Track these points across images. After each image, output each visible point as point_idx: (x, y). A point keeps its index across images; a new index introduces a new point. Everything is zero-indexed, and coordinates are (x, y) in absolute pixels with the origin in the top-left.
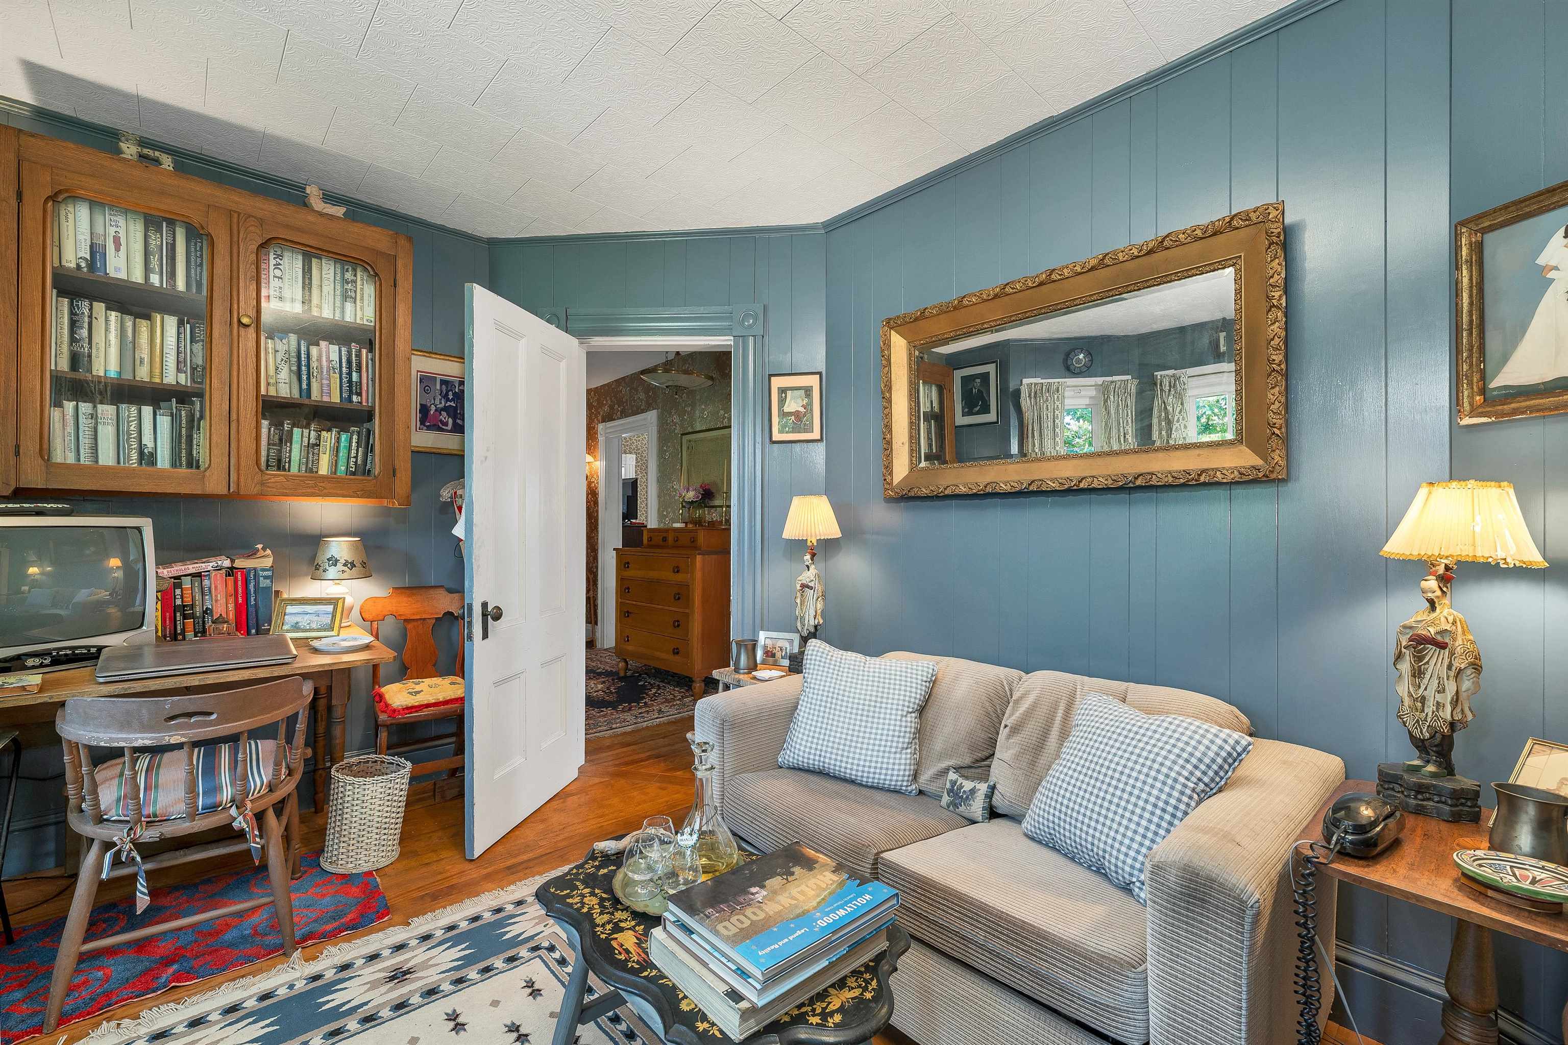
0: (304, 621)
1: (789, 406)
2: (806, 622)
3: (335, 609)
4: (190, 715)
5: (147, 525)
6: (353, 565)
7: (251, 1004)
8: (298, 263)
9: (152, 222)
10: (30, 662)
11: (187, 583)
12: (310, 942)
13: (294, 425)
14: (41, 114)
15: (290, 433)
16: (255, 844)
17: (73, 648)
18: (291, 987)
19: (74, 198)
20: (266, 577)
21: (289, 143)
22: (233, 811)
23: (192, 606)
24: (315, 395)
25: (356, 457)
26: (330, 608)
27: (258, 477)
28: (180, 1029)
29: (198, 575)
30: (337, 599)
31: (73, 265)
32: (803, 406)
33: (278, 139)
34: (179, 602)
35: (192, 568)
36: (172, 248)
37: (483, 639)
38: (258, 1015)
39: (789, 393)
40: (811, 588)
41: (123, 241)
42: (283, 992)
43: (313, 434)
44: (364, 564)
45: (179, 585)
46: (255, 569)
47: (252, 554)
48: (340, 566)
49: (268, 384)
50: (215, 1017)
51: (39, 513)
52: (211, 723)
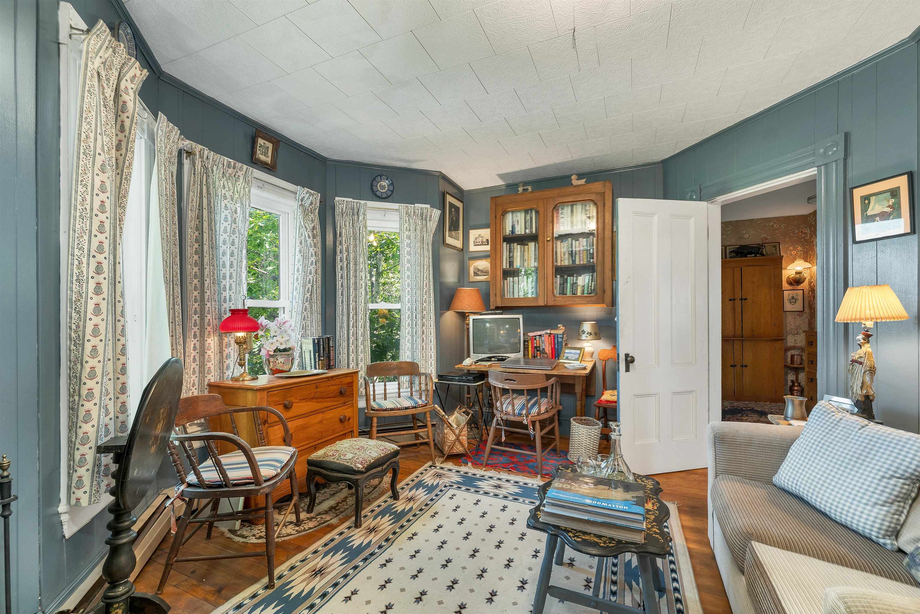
0: (570, 356)
1: (873, 209)
2: (855, 390)
3: (581, 352)
4: (511, 380)
5: (520, 317)
6: (591, 334)
7: (521, 484)
8: (569, 209)
9: (526, 212)
10: (493, 359)
11: (538, 337)
12: (547, 477)
13: (568, 276)
14: (508, 186)
15: (567, 279)
16: (531, 432)
17: (502, 356)
18: (533, 485)
19: (508, 212)
20: (560, 338)
21: (564, 163)
22: (525, 418)
23: (539, 347)
24: (577, 262)
25: (591, 286)
26: (578, 352)
27: (553, 299)
28: (504, 480)
29: (540, 336)
30: (582, 348)
31: (508, 234)
32: (889, 206)
33: (560, 164)
34: (535, 345)
35: (539, 333)
36: (531, 218)
37: (626, 371)
38: (521, 487)
39: (873, 199)
40: (861, 363)
41: (519, 221)
42: (530, 485)
43: (575, 278)
44: (596, 334)
45: (535, 339)
46: (557, 334)
47: (557, 328)
48: (585, 335)
49: (561, 261)
50: (512, 482)
51: (496, 314)
52: (514, 384)
